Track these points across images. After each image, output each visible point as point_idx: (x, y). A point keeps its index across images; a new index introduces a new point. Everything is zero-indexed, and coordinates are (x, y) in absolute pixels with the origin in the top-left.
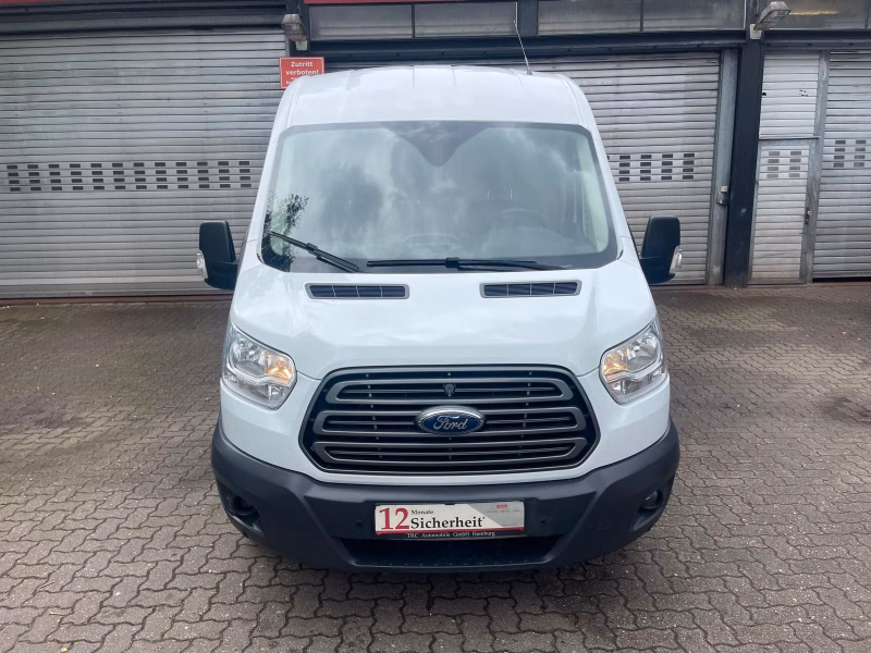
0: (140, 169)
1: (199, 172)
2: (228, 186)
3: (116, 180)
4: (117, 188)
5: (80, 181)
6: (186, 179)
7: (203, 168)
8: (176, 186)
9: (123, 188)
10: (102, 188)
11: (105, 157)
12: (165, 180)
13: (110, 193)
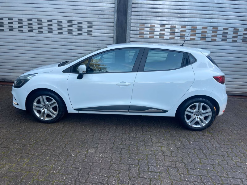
0: (40, 22)
1: (68, 26)
2: (81, 34)
3: (29, 27)
4: (29, 31)
5: (12, 27)
6: (61, 29)
7: (70, 24)
8: (57, 32)
9: (32, 31)
10: (22, 31)
11: (24, 16)
12: (52, 29)
13: (25, 33)
